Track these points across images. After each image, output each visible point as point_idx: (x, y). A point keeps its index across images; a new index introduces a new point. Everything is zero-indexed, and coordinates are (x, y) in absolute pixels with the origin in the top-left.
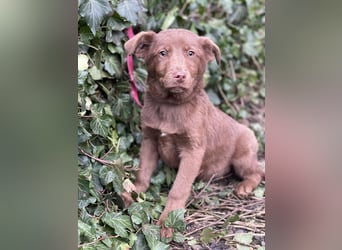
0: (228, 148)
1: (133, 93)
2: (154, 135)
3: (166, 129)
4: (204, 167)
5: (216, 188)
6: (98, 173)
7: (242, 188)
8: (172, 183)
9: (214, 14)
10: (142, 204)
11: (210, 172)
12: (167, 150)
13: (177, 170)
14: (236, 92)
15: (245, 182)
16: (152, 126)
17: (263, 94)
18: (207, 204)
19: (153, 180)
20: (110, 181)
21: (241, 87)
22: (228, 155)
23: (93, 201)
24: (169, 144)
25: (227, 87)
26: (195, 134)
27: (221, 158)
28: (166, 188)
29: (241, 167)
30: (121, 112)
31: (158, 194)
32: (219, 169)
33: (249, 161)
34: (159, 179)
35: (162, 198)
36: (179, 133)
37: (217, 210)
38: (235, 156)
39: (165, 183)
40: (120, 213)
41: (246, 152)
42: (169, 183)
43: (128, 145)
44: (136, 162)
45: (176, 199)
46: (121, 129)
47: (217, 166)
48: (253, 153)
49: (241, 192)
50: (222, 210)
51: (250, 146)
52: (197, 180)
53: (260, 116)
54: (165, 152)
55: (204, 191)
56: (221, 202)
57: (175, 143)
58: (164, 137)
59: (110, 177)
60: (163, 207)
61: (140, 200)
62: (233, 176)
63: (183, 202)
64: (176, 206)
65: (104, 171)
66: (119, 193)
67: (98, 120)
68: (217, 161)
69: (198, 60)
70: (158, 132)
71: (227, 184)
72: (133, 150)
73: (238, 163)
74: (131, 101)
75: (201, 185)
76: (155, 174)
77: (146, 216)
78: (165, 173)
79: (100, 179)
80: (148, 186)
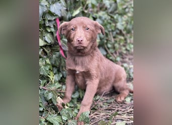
0: (111, 77)
1: (61, 51)
2: (73, 73)
3: (79, 69)
4: (99, 88)
5: (106, 98)
6: (44, 94)
7: (119, 98)
8: (83, 97)
9: (101, 9)
10: (67, 109)
11: (102, 90)
12: (79, 80)
13: (85, 90)
14: (114, 48)
15: (121, 95)
16: (72, 68)
17: (128, 48)
18: (101, 107)
19: (73, 96)
20: (50, 98)
21: (117, 45)
22: (112, 81)
23: (41, 109)
24: (80, 77)
25: (109, 46)
26: (94, 72)
27: (108, 83)
28: (80, 100)
29: (118, 87)
30: (55, 62)
31: (76, 103)
32: (107, 89)
33: (122, 83)
34: (76, 95)
35: (78, 105)
36: (85, 71)
37: (107, 110)
38: (115, 82)
39: (80, 97)
40: (56, 115)
41: (120, 79)
42: (81, 97)
43: (60, 78)
44: (64, 87)
45: (85, 105)
46: (55, 70)
47: (106, 87)
48: (124, 79)
49: (119, 100)
50: (109, 110)
51: (122, 76)
52: (96, 95)
53: (127, 60)
54: (78, 82)
55: (99, 100)
56: (108, 106)
57: (83, 77)
58: (78, 74)
59: (50, 96)
60: (79, 110)
61: (66, 107)
62: (115, 92)
63: (89, 107)
64: (85, 109)
65: (47, 93)
66: (55, 104)
67: (42, 67)
68: (106, 85)
69: (92, 32)
70: (75, 71)
71: (112, 96)
72: (62, 81)
73: (116, 85)
74: (60, 56)
75: (98, 97)
76: (74, 93)
77: (69, 115)
78: (79, 92)
79: (45, 98)
80: (70, 99)
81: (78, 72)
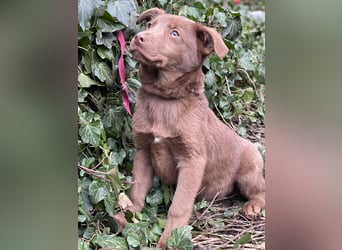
0: (231, 161)
1: (125, 103)
3: (160, 133)
4: (205, 183)
5: (219, 209)
6: (87, 190)
7: (250, 208)
8: (171, 202)
10: (138, 225)
14: (232, 109)
17: (261, 113)
18: (210, 226)
19: (148, 200)
20: (100, 199)
21: (238, 105)
22: (233, 170)
23: (82, 219)
24: (163, 152)
25: (222, 104)
27: (225, 173)
28: (164, 208)
29: (247, 184)
30: (113, 123)
31: (155, 215)
32: (223, 187)
33: (254, 178)
34: (156, 199)
35: (160, 221)
36: (172, 136)
37: (222, 232)
38: (239, 172)
39: (163, 203)
40: (114, 235)
41: (251, 168)
42: (167, 202)
43: (120, 161)
44: (129, 179)
45: (177, 217)
46: (112, 143)
47: (220, 183)
48: (258, 169)
49: (250, 212)
50: (229, 233)
51: (255, 161)
52: (198, 200)
54: (159, 163)
55: (207, 211)
56: (226, 224)
59: (101, 194)
61: (136, 221)
62: (238, 195)
64: (179, 222)
65: (94, 187)
66: (111, 214)
67: (88, 127)
71: (232, 204)
72: (126, 167)
73: (243, 179)
75: (204, 204)
76: (150, 193)
77: (144, 237)
78: (162, 192)
79: (89, 197)
80: (143, 205)
81: (157, 140)
